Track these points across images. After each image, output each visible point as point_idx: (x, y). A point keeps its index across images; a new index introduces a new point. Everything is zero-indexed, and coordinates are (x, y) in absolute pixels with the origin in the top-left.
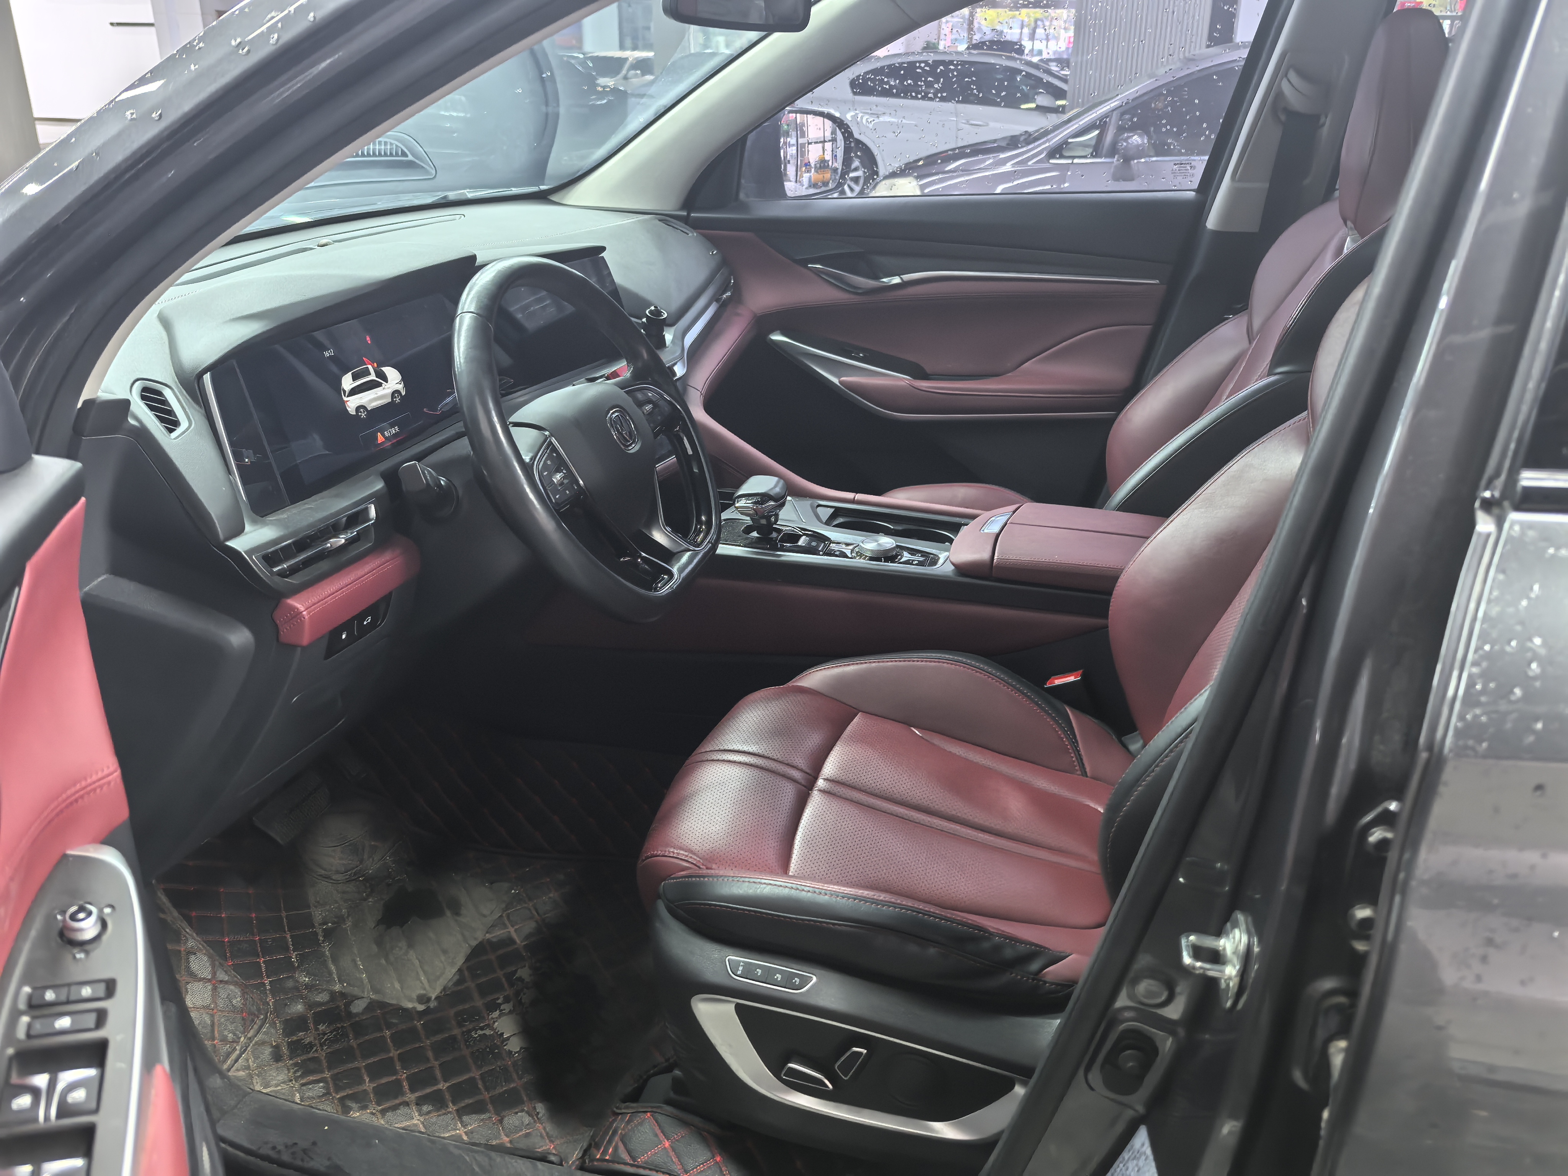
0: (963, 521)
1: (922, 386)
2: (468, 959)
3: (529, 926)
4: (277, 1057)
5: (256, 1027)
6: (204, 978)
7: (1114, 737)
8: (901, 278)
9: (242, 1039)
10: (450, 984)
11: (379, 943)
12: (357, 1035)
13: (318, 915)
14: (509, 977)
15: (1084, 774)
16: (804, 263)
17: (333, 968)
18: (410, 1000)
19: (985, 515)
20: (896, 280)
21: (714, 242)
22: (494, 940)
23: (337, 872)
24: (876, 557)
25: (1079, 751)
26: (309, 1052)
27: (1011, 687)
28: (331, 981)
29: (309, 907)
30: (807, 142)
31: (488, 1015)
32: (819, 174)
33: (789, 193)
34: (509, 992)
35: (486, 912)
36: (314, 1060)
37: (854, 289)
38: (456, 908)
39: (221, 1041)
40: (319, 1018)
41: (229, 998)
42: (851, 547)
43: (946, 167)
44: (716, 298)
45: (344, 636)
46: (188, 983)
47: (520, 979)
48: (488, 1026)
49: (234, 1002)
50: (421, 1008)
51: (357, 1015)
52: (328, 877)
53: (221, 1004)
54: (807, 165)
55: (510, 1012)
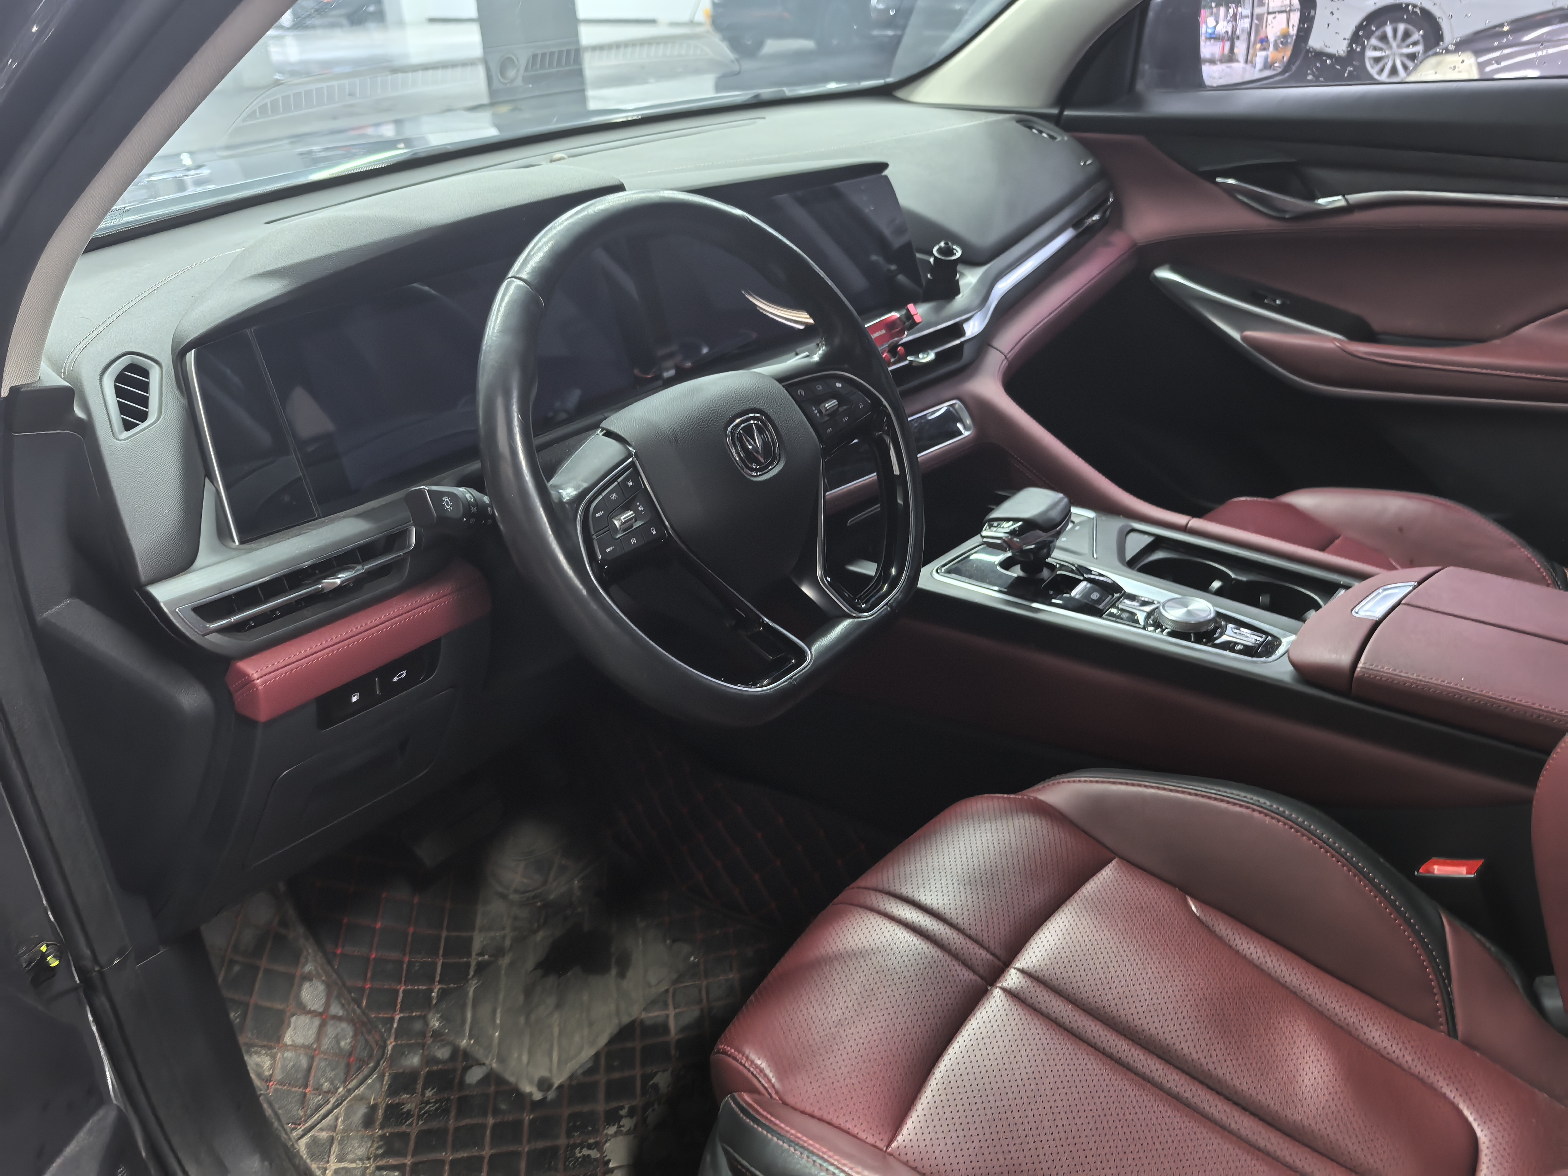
0: (1343, 580)
1: (1359, 351)
2: (611, 1042)
3: (692, 1014)
4: (368, 1122)
5: (361, 1076)
6: (314, 1011)
7: (1518, 982)
8: (1346, 200)
9: (341, 1090)
10: (580, 1071)
11: (528, 992)
12: (460, 1114)
13: (478, 941)
14: (646, 1078)
15: (1452, 1032)
16: (1210, 177)
17: (469, 1015)
18: (531, 1081)
19: (1382, 574)
20: (1338, 201)
21: (1090, 148)
22: (648, 1022)
23: (516, 891)
24: (1182, 632)
25: (1449, 994)
26: (402, 1124)
27: (1353, 870)
28: (460, 1033)
29: (472, 928)
30: (1266, 11)
31: (604, 1128)
32: (1279, 52)
33: (1208, 81)
34: (638, 1101)
35: (653, 980)
36: (405, 1136)
37: (1279, 214)
38: (624, 964)
39: (314, 1090)
40: (432, 1079)
41: (337, 1039)
42: (1148, 608)
43: (1523, 36)
44: (1076, 223)
45: (354, 699)
46: (293, 1015)
47: (656, 1087)
48: (598, 1146)
49: (343, 1043)
50: (538, 1096)
51: (470, 1085)
52: (504, 897)
53: (326, 1043)
54: (1264, 41)
55: (628, 1133)
